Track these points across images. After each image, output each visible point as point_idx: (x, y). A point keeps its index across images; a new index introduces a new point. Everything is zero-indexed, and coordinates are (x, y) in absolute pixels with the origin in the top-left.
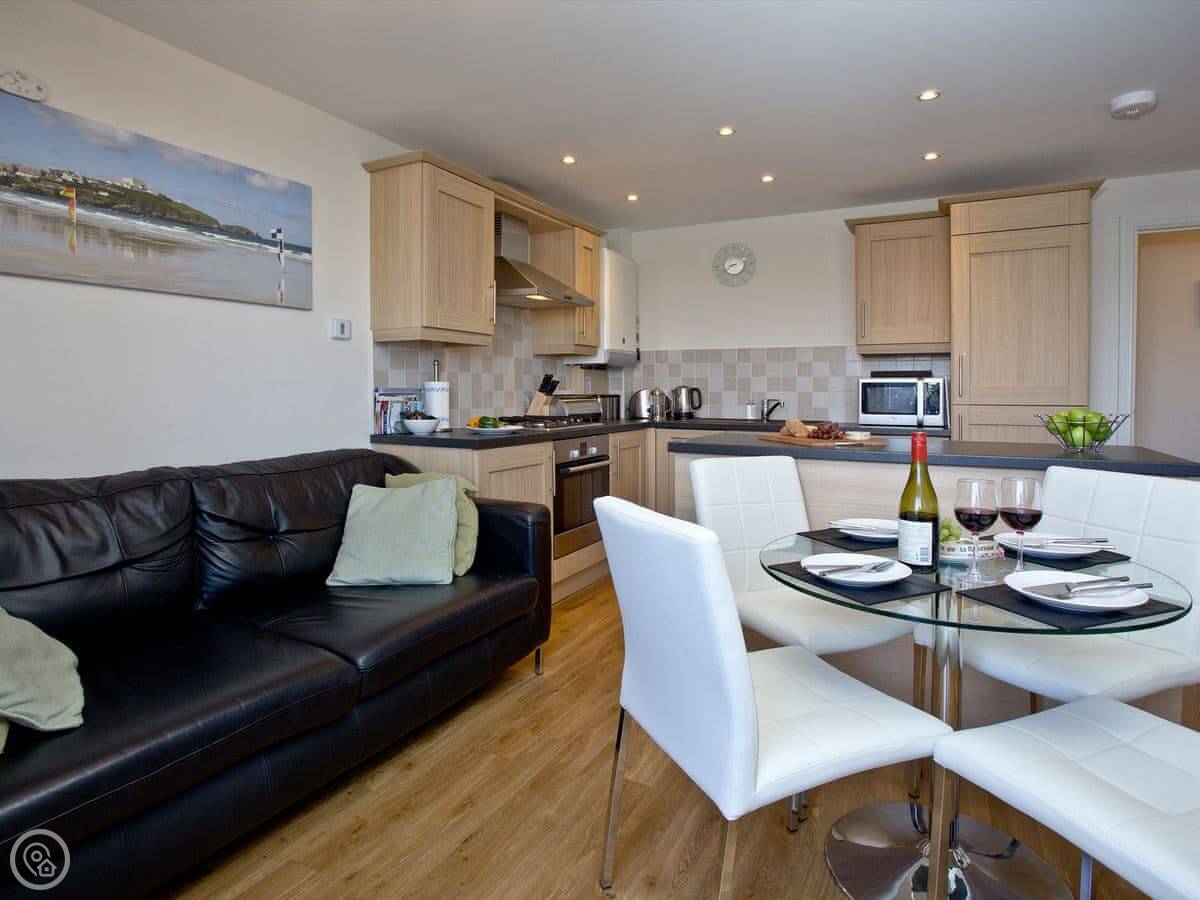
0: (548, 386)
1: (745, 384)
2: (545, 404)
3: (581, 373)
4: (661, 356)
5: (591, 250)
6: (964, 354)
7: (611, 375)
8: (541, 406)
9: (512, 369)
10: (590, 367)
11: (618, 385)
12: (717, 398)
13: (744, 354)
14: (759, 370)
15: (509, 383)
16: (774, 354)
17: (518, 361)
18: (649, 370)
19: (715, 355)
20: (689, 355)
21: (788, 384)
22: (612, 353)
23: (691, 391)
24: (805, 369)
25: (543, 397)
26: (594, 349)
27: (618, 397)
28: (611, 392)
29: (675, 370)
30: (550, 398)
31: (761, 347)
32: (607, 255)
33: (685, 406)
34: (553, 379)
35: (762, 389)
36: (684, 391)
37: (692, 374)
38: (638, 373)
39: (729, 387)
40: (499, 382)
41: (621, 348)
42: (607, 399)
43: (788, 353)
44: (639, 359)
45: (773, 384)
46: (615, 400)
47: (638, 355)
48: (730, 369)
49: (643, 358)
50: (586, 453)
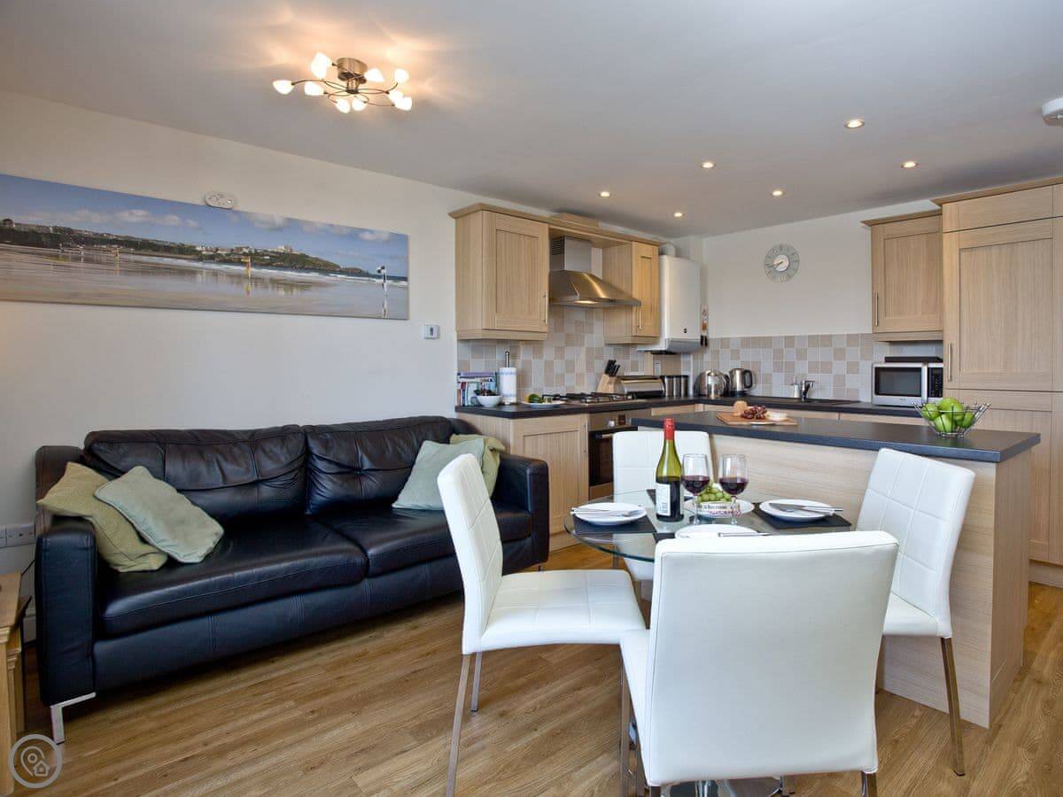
0: (611, 369)
1: (790, 367)
2: (610, 383)
3: (650, 357)
4: (725, 342)
5: (650, 258)
6: (954, 342)
7: (683, 359)
8: (606, 385)
9: (583, 356)
10: (660, 353)
11: (688, 367)
12: (768, 379)
13: (790, 340)
14: (801, 355)
15: (581, 366)
16: (814, 340)
17: (589, 351)
18: (715, 354)
19: (766, 342)
20: (749, 342)
21: (826, 367)
22: (672, 342)
23: (744, 373)
24: (839, 354)
25: (606, 378)
26: (655, 339)
27: (686, 377)
28: (683, 373)
29: (735, 355)
30: (614, 379)
31: (803, 334)
32: (667, 261)
33: (739, 387)
34: (616, 364)
35: (803, 370)
36: (738, 373)
37: (748, 358)
38: (707, 357)
39: (778, 367)
40: (570, 366)
41: (682, 336)
42: (675, 379)
43: (826, 340)
44: (706, 344)
45: (813, 367)
46: (683, 380)
47: (704, 341)
48: (778, 354)
49: (711, 344)
50: (624, 423)
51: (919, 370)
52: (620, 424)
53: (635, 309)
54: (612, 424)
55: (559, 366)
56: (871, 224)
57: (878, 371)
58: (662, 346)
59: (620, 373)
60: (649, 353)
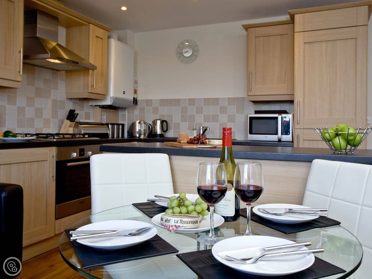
0: (72, 116)
1: (192, 118)
2: (70, 126)
3: (99, 110)
4: (149, 102)
5: (102, 39)
6: (301, 100)
7: (121, 113)
8: (68, 128)
9: (49, 105)
10: (104, 107)
11: (125, 118)
12: (177, 126)
13: (192, 101)
14: (199, 111)
15: (47, 113)
16: (207, 101)
17: (54, 102)
18: (142, 110)
19: (176, 102)
20: (164, 102)
21: (215, 118)
22: (116, 99)
23: (162, 122)
24: (223, 110)
25: (68, 122)
26: (104, 96)
27: (123, 125)
28: (120, 122)
29: (156, 110)
30: (74, 123)
31: (201, 97)
32: (113, 43)
33: (159, 131)
34: (75, 112)
35: (200, 121)
36: (159, 123)
37: (165, 112)
38: (137, 112)
39: (184, 119)
40: (39, 112)
41: (122, 96)
42: (116, 126)
43: (215, 101)
44: (136, 104)
45: (207, 119)
46: (121, 126)
47: (135, 101)
48: (184, 110)
49: (139, 103)
50: (83, 155)
51: (277, 118)
52: (80, 155)
53: (91, 71)
54: (75, 155)
55: (29, 112)
56: (247, 28)
57: (251, 119)
58: (108, 102)
59: (77, 120)
60: (98, 107)
